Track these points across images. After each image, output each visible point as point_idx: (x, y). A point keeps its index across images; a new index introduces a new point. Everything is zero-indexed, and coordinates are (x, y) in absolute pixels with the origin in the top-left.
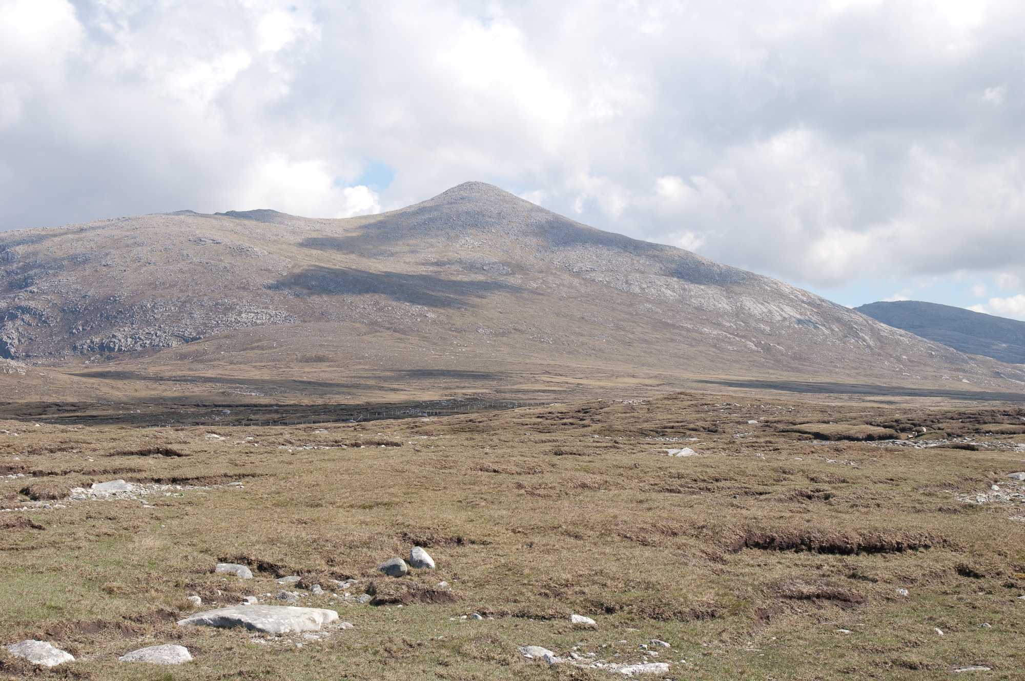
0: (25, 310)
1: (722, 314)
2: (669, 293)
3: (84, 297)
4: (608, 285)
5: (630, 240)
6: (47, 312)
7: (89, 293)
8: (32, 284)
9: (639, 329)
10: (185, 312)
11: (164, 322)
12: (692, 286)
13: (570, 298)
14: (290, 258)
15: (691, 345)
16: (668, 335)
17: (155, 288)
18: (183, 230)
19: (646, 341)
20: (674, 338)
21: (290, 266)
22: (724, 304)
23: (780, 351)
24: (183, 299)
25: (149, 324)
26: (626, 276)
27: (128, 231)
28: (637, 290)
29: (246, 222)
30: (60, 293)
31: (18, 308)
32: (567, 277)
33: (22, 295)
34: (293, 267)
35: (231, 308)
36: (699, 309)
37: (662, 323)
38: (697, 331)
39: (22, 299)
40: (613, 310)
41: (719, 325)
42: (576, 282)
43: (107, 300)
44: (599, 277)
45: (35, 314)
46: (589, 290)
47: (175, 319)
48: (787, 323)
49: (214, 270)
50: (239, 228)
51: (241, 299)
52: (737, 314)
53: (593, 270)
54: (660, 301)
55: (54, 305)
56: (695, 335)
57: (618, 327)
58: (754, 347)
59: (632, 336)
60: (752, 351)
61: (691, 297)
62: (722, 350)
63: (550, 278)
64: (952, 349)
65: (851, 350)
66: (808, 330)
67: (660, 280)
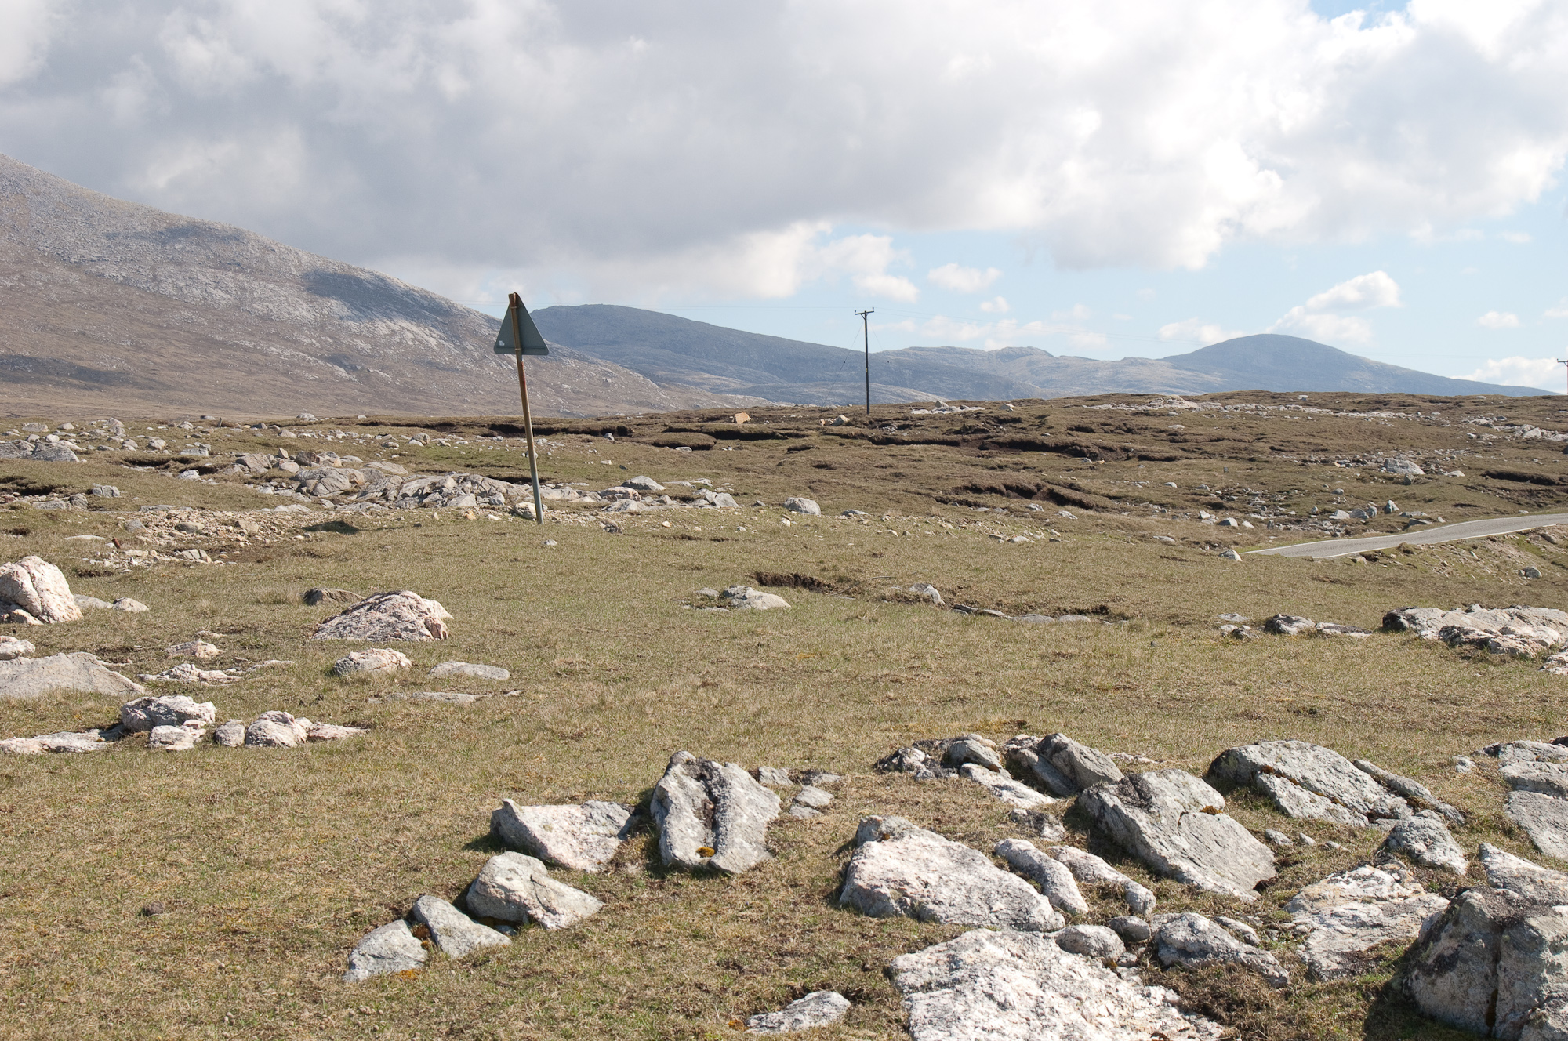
1: (300, 326)
2: (219, 294)
4: (125, 283)
5: (161, 214)
9: (171, 349)
12: (255, 285)
13: (64, 302)
15: (250, 373)
16: (215, 358)
19: (180, 368)
20: (223, 361)
23: (383, 379)
26: (153, 269)
28: (171, 290)
32: (59, 271)
36: (266, 318)
37: (206, 339)
38: (260, 351)
40: (132, 320)
41: (295, 342)
42: (74, 277)
44: (112, 271)
46: (95, 290)
48: (397, 339)
52: (321, 326)
53: (101, 260)
54: (206, 307)
56: (256, 357)
57: (137, 347)
58: (344, 374)
59: (158, 360)
60: (342, 381)
61: (253, 300)
62: (296, 379)
63: (33, 273)
64: (636, 374)
65: (490, 377)
66: (428, 348)
67: (206, 276)
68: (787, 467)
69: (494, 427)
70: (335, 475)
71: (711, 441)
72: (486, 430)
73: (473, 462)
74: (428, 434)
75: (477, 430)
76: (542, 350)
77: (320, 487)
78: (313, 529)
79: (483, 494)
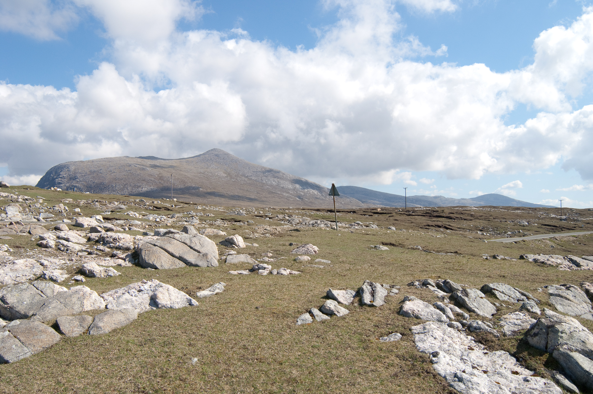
0: (76, 187)
1: (289, 189)
2: (274, 183)
3: (94, 183)
4: (256, 181)
5: (263, 167)
6: (82, 187)
7: (95, 182)
8: (77, 178)
9: (264, 194)
10: (125, 187)
11: (119, 190)
12: (281, 181)
13: (244, 184)
14: (158, 171)
15: (279, 199)
16: (273, 196)
17: (116, 180)
18: (125, 162)
19: (266, 197)
21: (158, 174)
22: (290, 186)
23: (306, 200)
24: (125, 184)
25: (114, 191)
26: (261, 178)
27: (108, 162)
28: (265, 182)
29: (145, 160)
30: (86, 181)
31: (73, 186)
32: (243, 178)
33: (74, 182)
34: (159, 174)
35: (140, 187)
36: (283, 188)
37: (271, 192)
38: (282, 194)
39: (74, 183)
40: (257, 188)
41: (288, 193)
42: (246, 179)
43: (101, 184)
44: (253, 178)
45: (78, 188)
46: (250, 182)
47: (122, 190)
48: (309, 192)
49: (134, 175)
50: (143, 162)
51: (143, 184)
52: (294, 190)
53: (251, 176)
54: (271, 185)
55: (84, 185)
56: (281, 195)
57: (258, 193)
58: (298, 199)
59: (262, 196)
60: (298, 200)
61: (281, 184)
62: (288, 200)
63: (238, 178)
64: (357, 200)
65: (327, 200)
66: (315, 194)
67: (272, 179)
68: (388, 220)
69: (328, 210)
70: (296, 220)
71: (373, 214)
72: (326, 211)
73: (324, 218)
74: (314, 212)
75: (324, 211)
76: (338, 195)
77: (293, 222)
78: (291, 230)
79: (325, 224)
